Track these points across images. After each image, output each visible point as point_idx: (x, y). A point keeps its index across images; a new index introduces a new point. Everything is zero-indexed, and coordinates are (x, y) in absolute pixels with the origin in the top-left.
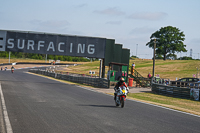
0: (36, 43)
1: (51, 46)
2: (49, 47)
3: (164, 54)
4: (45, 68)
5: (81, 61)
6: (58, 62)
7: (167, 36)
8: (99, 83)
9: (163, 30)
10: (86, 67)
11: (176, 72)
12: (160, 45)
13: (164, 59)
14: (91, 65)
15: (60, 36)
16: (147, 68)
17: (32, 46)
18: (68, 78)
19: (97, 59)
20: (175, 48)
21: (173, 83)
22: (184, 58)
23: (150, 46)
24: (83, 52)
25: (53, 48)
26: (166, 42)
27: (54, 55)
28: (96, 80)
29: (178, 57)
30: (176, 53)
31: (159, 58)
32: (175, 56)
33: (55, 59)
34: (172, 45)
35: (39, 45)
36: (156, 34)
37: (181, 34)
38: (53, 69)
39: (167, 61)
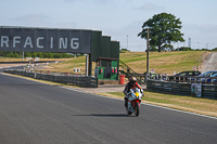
0: (11, 39)
1: (28, 42)
2: (26, 43)
3: (159, 45)
4: (22, 67)
5: (64, 57)
6: (37, 59)
7: (161, 24)
8: (86, 82)
9: (157, 18)
10: (70, 64)
11: (173, 65)
12: (154, 35)
13: (159, 51)
14: (75, 62)
15: (38, 30)
16: (140, 62)
17: (6, 42)
18: (49, 77)
19: (82, 54)
20: (171, 38)
21: (171, 78)
22: (181, 49)
23: (143, 37)
24: (65, 47)
25: (30, 43)
26: (161, 31)
27: (32, 52)
28: (82, 79)
29: (175, 48)
30: (172, 43)
31: (153, 50)
32: (171, 47)
33: (33, 57)
34: (168, 34)
35: (15, 42)
36: (148, 23)
37: (178, 21)
38: (31, 68)
39: (162, 53)
